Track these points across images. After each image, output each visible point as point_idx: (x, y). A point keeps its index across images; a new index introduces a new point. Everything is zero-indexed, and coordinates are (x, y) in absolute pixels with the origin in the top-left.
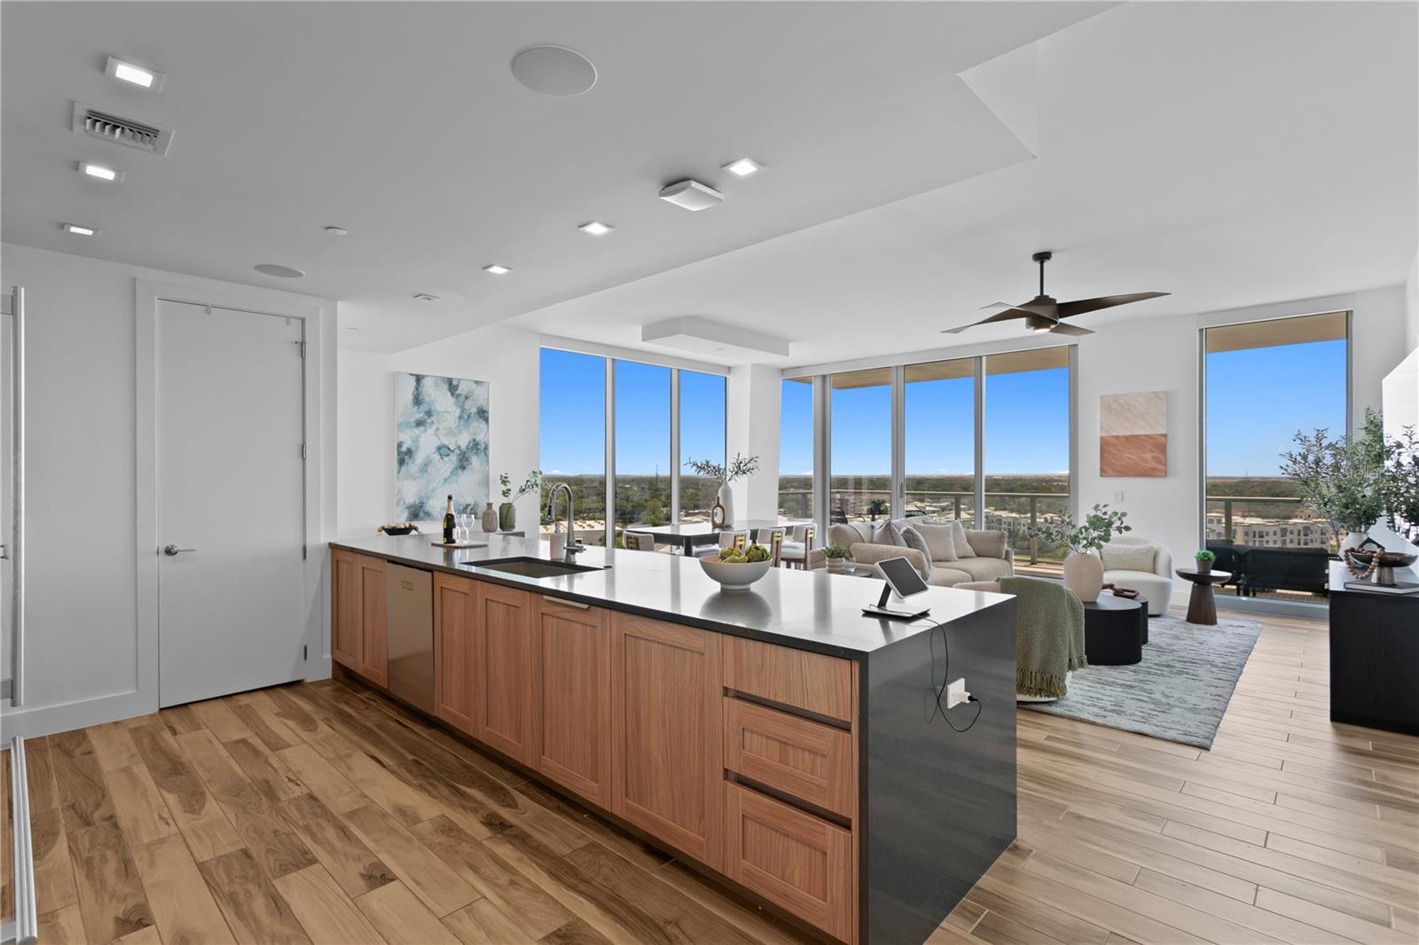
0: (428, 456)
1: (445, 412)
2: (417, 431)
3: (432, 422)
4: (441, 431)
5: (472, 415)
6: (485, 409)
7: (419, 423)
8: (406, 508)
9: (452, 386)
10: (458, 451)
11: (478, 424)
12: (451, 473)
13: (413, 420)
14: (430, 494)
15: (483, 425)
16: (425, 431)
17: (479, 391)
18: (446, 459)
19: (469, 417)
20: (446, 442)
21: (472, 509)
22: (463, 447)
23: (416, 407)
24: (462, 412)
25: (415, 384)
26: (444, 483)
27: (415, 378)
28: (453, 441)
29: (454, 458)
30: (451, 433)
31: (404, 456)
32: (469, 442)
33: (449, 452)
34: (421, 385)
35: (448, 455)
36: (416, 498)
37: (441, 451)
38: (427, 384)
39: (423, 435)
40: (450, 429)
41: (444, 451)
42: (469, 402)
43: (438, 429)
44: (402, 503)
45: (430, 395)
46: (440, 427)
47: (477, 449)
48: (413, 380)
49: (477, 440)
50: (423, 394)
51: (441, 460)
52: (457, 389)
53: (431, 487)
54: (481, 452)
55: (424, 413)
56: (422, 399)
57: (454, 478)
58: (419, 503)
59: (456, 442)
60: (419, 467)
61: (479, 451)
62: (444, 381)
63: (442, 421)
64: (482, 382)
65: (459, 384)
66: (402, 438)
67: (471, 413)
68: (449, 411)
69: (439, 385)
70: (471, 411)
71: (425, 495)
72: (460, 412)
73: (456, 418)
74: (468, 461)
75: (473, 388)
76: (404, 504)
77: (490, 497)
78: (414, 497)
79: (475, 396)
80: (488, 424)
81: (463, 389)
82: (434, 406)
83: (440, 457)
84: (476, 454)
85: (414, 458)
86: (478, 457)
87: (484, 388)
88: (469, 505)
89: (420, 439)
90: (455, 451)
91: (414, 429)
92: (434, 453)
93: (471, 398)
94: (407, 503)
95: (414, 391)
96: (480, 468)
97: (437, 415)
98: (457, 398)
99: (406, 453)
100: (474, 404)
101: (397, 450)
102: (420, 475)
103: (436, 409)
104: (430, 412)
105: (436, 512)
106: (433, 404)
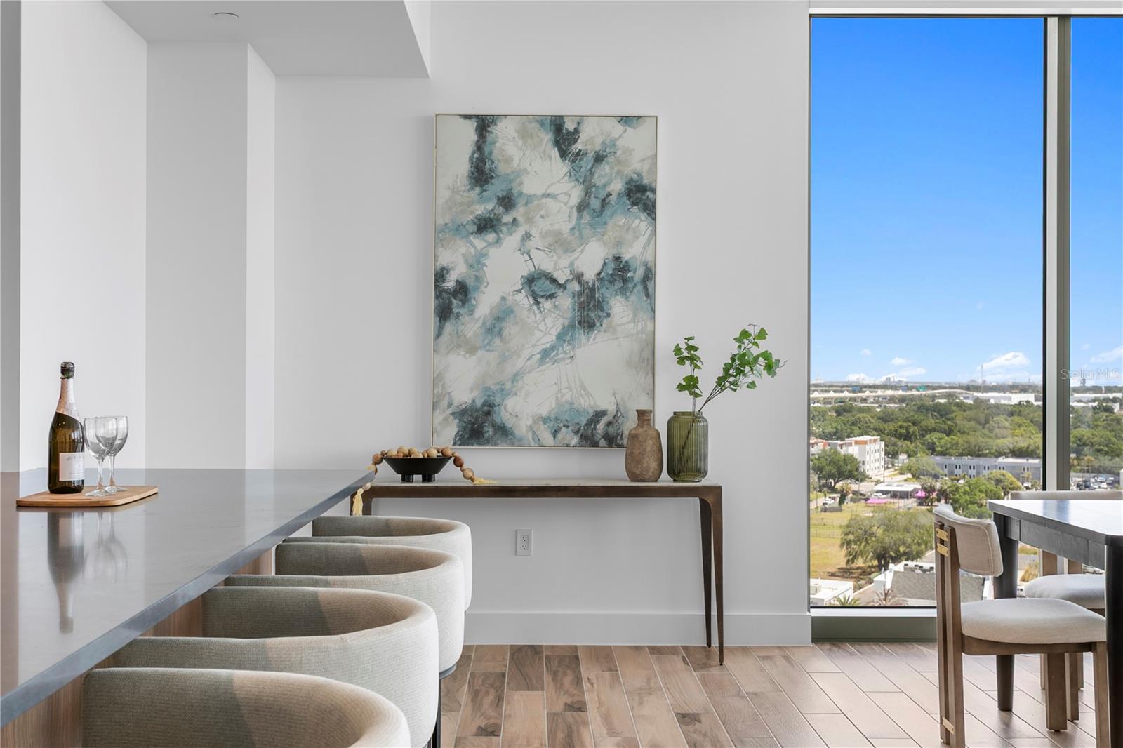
0: (504, 299)
1: (544, 196)
2: (479, 243)
3: (515, 219)
4: (536, 241)
5: (613, 198)
6: (645, 181)
7: (485, 225)
8: (453, 414)
9: (562, 135)
10: (575, 287)
11: (627, 222)
12: (559, 337)
13: (471, 217)
14: (508, 385)
15: (640, 221)
16: (498, 241)
17: (631, 139)
18: (547, 304)
19: (604, 203)
20: (545, 262)
21: (609, 424)
22: (590, 275)
23: (478, 190)
24: (588, 192)
25: (475, 138)
26: (542, 361)
27: (473, 124)
28: (564, 262)
29: (566, 301)
30: (559, 243)
31: (449, 300)
32: (605, 264)
33: (552, 288)
34: (489, 138)
35: (552, 296)
36: (475, 394)
37: (537, 287)
38: (505, 139)
39: (493, 251)
40: (560, 233)
41: (542, 286)
42: (604, 169)
43: (527, 236)
44: (445, 403)
45: (511, 160)
46: (533, 232)
47: (625, 281)
48: (470, 129)
49: (626, 257)
50: (494, 157)
51: (535, 307)
52: (575, 141)
53: (510, 369)
54: (635, 286)
55: (495, 201)
56: (491, 170)
57: (565, 352)
58: (483, 405)
59: (572, 264)
60: (484, 323)
61: (630, 285)
62: (542, 124)
63: (537, 218)
64: (639, 118)
65: (581, 129)
66: (444, 261)
67: (609, 195)
68: (556, 193)
69: (531, 136)
70: (609, 189)
71: (498, 387)
72: (583, 194)
73: (571, 208)
74: (602, 309)
75: (615, 134)
76: (450, 405)
77: (652, 394)
78: (472, 390)
79: (619, 153)
80: (654, 219)
81: (588, 139)
82: (521, 184)
83: (532, 301)
84: (623, 291)
85: (474, 302)
86: (627, 299)
87: (643, 131)
88: (604, 413)
89: (486, 262)
90: (568, 286)
91: (471, 238)
92: (520, 291)
93: (611, 159)
94: (456, 404)
95: (474, 153)
96: (631, 326)
97: (526, 204)
98: (573, 162)
99: (454, 293)
100: (619, 172)
101: (436, 286)
102: (486, 342)
103: (525, 191)
104: (510, 199)
105: (522, 427)
106: (518, 180)
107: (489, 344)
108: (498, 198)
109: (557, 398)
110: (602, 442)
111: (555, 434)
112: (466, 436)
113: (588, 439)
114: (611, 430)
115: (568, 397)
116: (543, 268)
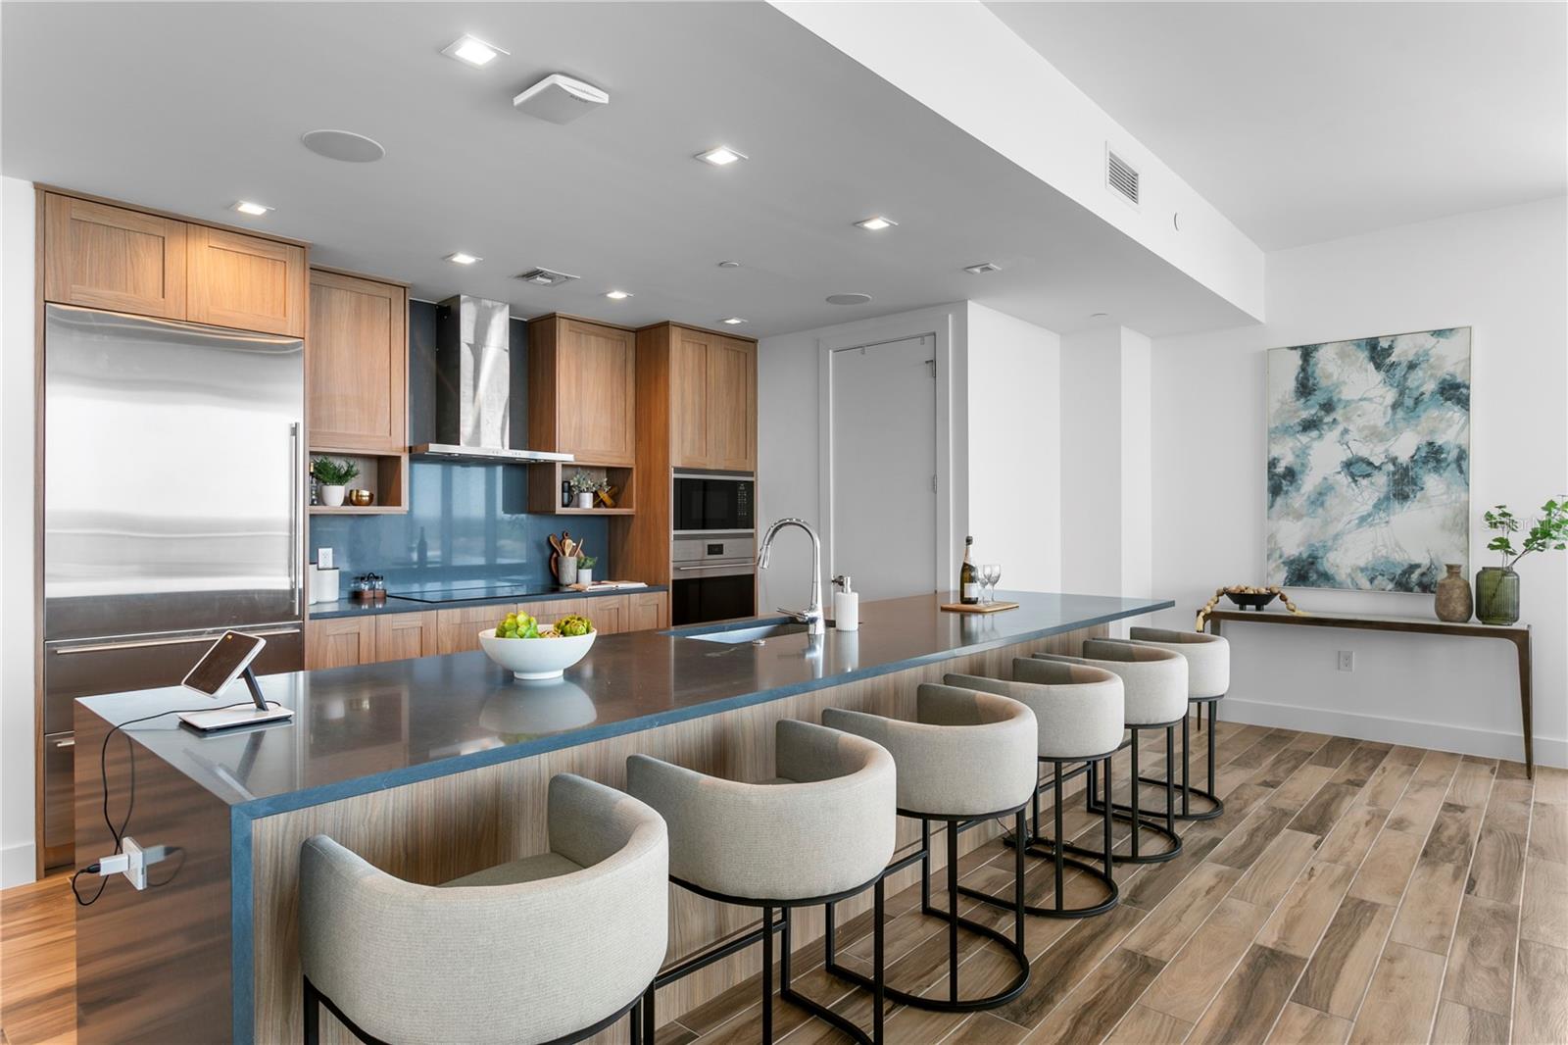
0: (1325, 479)
1: (1361, 400)
2: (1304, 439)
3: (1335, 419)
4: (1354, 434)
5: (1426, 397)
6: (1459, 380)
7: (1309, 425)
8: (1283, 563)
9: (1377, 352)
10: (1391, 468)
11: (1441, 414)
12: (1376, 506)
13: (1298, 420)
14: (1330, 543)
15: (1454, 413)
16: (1320, 436)
17: (1444, 348)
18: (1364, 482)
19: (1417, 401)
20: (1364, 451)
21: (1423, 574)
22: (1404, 458)
23: (1303, 400)
24: (1402, 393)
25: (1300, 363)
26: (1360, 525)
27: (1299, 352)
28: (1380, 449)
29: (1381, 480)
30: (1374, 435)
31: (1280, 481)
32: (1418, 449)
33: (1369, 470)
34: (1312, 362)
35: (1368, 475)
36: (1302, 549)
37: (1355, 469)
38: (1327, 364)
39: (1316, 444)
40: (1375, 427)
41: (1360, 468)
42: (1419, 373)
43: (1346, 431)
44: (1277, 555)
45: (1331, 375)
46: (1351, 428)
47: (1438, 461)
48: (1296, 359)
49: (1439, 442)
50: (1316, 375)
51: (1353, 485)
52: (1390, 355)
53: (1332, 530)
54: (1448, 465)
55: (1318, 407)
56: (1314, 385)
57: (1380, 518)
58: (1310, 556)
59: (1387, 450)
60: (1309, 497)
61: (1443, 465)
62: (1359, 346)
63: (1355, 417)
64: (1452, 330)
65: (1395, 345)
66: (1276, 452)
67: (1422, 394)
68: (1371, 396)
69: (1349, 356)
70: (1422, 390)
71: (1321, 544)
72: (1397, 395)
73: (1386, 407)
74: (1415, 484)
75: (1428, 346)
76: (1281, 557)
77: (1466, 551)
78: (1298, 546)
79: (1432, 360)
80: (1468, 410)
81: (1401, 353)
82: (1340, 392)
83: (1350, 480)
84: (1436, 470)
85: (1300, 482)
86: (1440, 475)
87: (1456, 340)
88: (1418, 566)
89: (1311, 452)
90: (1384, 467)
91: (1298, 436)
92: (1339, 473)
93: (1424, 365)
94: (1285, 556)
95: (1299, 374)
96: (1445, 497)
97: (1345, 407)
98: (1388, 371)
99: (1283, 477)
100: (1431, 375)
101: (1269, 471)
102: (1311, 511)
103: (1343, 398)
104: (1330, 405)
105: (1342, 575)
106: (1337, 390)
107: (1313, 512)
108: (1320, 405)
109: (1373, 554)
110: (1416, 588)
111: (1372, 580)
112: (1294, 579)
113: (1402, 584)
114: (1425, 580)
115: (1384, 552)
116: (1360, 454)
